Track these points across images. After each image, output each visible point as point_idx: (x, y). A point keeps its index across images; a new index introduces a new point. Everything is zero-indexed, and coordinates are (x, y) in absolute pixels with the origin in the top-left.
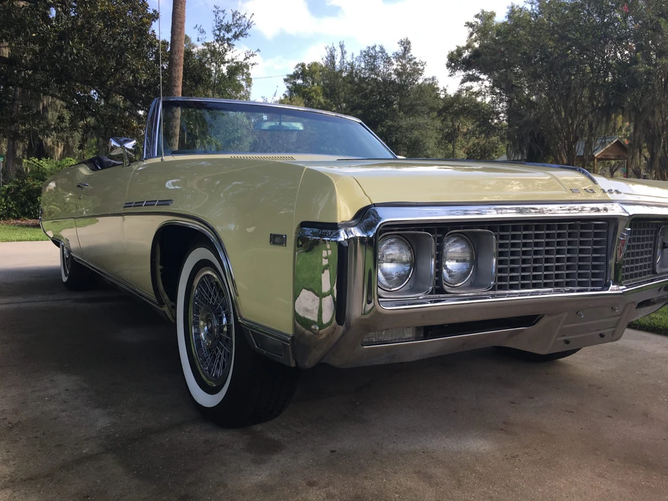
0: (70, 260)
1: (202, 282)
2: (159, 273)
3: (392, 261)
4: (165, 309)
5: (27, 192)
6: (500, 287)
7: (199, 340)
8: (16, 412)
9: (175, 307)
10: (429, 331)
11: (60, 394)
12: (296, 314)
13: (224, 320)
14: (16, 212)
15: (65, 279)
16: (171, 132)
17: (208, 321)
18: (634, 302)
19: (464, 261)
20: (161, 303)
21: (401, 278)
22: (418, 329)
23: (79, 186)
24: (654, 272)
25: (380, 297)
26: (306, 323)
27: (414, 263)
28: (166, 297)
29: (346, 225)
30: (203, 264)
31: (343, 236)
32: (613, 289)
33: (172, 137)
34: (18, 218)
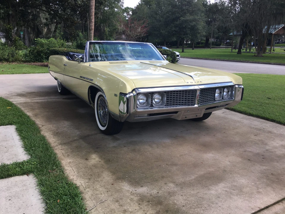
0: (61, 85)
1: (101, 100)
2: (90, 96)
3: (142, 99)
4: (92, 105)
5: (37, 52)
6: (167, 105)
7: (100, 114)
8: (57, 130)
9: (94, 105)
10: (151, 115)
11: (66, 126)
12: (119, 110)
13: (106, 110)
14: (33, 59)
15: (59, 91)
16: (91, 28)
17: (102, 110)
18: (204, 108)
19: (159, 99)
20: (91, 104)
21: (144, 103)
22: (148, 114)
23: (64, 65)
24: (215, 100)
25: (137, 107)
26: (121, 112)
27: (147, 100)
28: (92, 102)
29: (130, 93)
30: (100, 96)
31: (128, 96)
32: (196, 106)
33: (91, 30)
34: (34, 62)
